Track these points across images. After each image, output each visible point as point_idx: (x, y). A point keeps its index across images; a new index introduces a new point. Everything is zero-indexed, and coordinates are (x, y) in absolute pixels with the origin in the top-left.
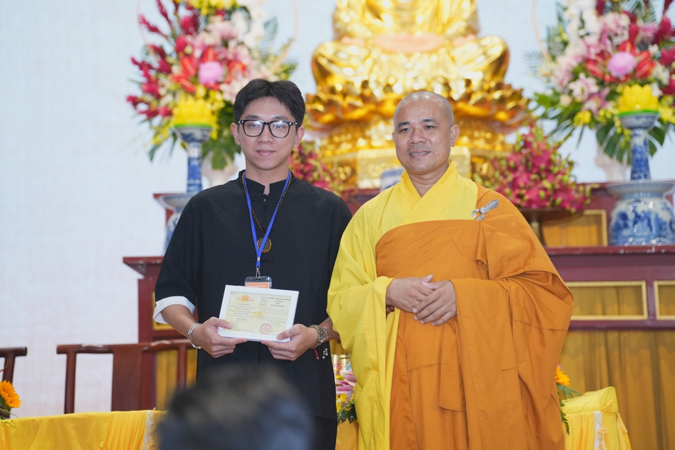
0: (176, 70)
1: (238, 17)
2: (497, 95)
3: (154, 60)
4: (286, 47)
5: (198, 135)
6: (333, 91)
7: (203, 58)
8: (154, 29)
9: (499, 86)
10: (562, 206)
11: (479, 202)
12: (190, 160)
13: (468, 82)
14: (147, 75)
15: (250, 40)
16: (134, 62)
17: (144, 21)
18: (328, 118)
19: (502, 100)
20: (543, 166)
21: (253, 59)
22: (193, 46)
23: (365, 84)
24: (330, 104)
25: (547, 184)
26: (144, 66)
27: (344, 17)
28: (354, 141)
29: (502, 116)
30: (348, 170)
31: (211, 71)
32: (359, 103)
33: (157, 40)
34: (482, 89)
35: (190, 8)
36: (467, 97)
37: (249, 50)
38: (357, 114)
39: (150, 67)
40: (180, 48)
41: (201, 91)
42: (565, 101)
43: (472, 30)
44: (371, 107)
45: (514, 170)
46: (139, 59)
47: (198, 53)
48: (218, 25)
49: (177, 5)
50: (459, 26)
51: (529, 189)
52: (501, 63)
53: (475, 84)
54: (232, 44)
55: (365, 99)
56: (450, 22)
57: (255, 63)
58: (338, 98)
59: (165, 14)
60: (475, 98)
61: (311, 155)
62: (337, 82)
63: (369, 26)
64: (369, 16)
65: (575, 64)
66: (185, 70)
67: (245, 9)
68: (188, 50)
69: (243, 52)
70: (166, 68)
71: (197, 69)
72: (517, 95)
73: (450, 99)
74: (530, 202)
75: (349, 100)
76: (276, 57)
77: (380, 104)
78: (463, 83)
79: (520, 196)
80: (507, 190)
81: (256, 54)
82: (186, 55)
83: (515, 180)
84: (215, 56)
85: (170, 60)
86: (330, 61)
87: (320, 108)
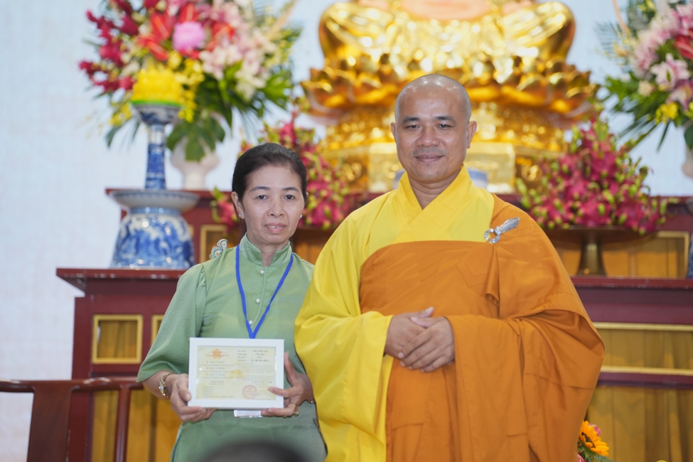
0: (145, 30)
2: (554, 79)
3: (116, 16)
4: (288, 7)
5: (162, 115)
6: (343, 65)
7: (180, 17)
9: (558, 68)
10: (627, 224)
11: (495, 220)
12: (151, 147)
13: (518, 61)
14: (106, 35)
16: (91, 17)
18: (336, 100)
19: (562, 86)
20: (605, 172)
21: (245, 20)
22: (168, 1)
23: (385, 59)
24: (339, 83)
25: (608, 195)
26: (103, 24)
28: (367, 131)
29: (561, 106)
30: (357, 167)
31: (189, 33)
32: (376, 82)
34: (535, 70)
36: (515, 80)
37: (240, 8)
38: (374, 96)
39: (111, 25)
40: (151, 3)
41: (175, 59)
42: (645, 88)
44: (391, 88)
45: (567, 176)
46: (97, 15)
47: (173, 10)
51: (585, 202)
52: (562, 38)
53: (527, 64)
55: (383, 77)
57: (246, 26)
58: (350, 76)
60: (525, 82)
61: (308, 147)
62: (350, 55)
65: (661, 41)
66: (156, 31)
68: (161, 5)
69: (232, 11)
70: (131, 29)
71: (172, 31)
72: (582, 79)
74: (586, 218)
75: (364, 78)
76: (275, 19)
77: (402, 84)
78: (511, 62)
79: (573, 210)
80: (557, 202)
81: (249, 14)
82: (158, 12)
83: (568, 189)
84: (196, 15)
85: (138, 17)
86: (343, 28)
87: (327, 87)
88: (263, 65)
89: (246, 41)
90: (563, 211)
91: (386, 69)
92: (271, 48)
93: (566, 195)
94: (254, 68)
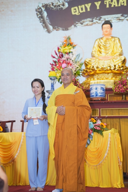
0: (58, 65)
1: (71, 54)
2: (122, 68)
3: (54, 64)
4: (81, 60)
5: (53, 78)
6: (87, 68)
7: (63, 63)
8: (54, 57)
9: (122, 67)
12: (52, 83)
13: (115, 66)
14: (52, 66)
15: (73, 59)
16: (51, 64)
17: (52, 56)
18: (87, 74)
19: (123, 70)
20: (125, 83)
21: (74, 62)
22: (61, 60)
23: (93, 67)
24: (86, 71)
25: (125, 87)
27: (94, 53)
29: (123, 73)
30: (88, 85)
31: (64, 65)
32: (92, 71)
33: (55, 60)
34: (118, 67)
35: (61, 53)
36: (115, 69)
37: (73, 61)
38: (92, 73)
40: (59, 61)
43: (121, 55)
44: (94, 72)
45: (119, 84)
46: (51, 63)
47: (62, 62)
48: (67, 56)
49: (59, 52)
50: (118, 54)
51: (121, 88)
53: (117, 66)
54: (69, 60)
55: (93, 70)
56: (116, 53)
57: (73, 63)
58: (88, 70)
59: (56, 54)
60: (116, 69)
61: (77, 82)
63: (98, 55)
64: (99, 52)
66: (59, 66)
67: (72, 52)
68: (60, 61)
69: (71, 61)
70: (56, 65)
71: (61, 65)
73: (110, 70)
74: (121, 91)
75: (90, 70)
76: (79, 62)
77: (96, 71)
78: (114, 66)
79: (119, 90)
80: (117, 89)
81: (74, 61)
82: (60, 62)
83: (119, 86)
84: (65, 62)
85: (57, 63)
86: (88, 62)
87: (85, 72)
88: (76, 69)
89: (73, 66)
90: (118, 90)
91: (93, 69)
92: (78, 66)
93: (119, 88)
94: (74, 70)
